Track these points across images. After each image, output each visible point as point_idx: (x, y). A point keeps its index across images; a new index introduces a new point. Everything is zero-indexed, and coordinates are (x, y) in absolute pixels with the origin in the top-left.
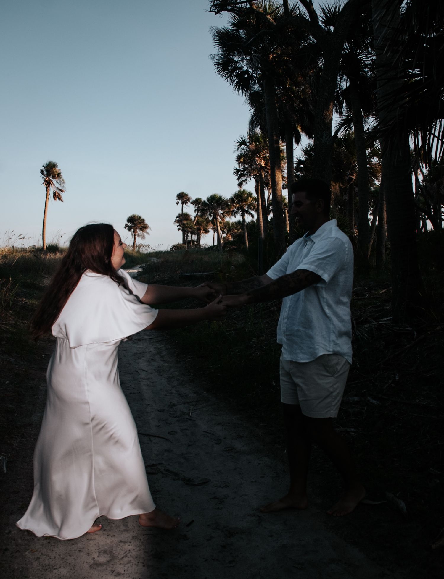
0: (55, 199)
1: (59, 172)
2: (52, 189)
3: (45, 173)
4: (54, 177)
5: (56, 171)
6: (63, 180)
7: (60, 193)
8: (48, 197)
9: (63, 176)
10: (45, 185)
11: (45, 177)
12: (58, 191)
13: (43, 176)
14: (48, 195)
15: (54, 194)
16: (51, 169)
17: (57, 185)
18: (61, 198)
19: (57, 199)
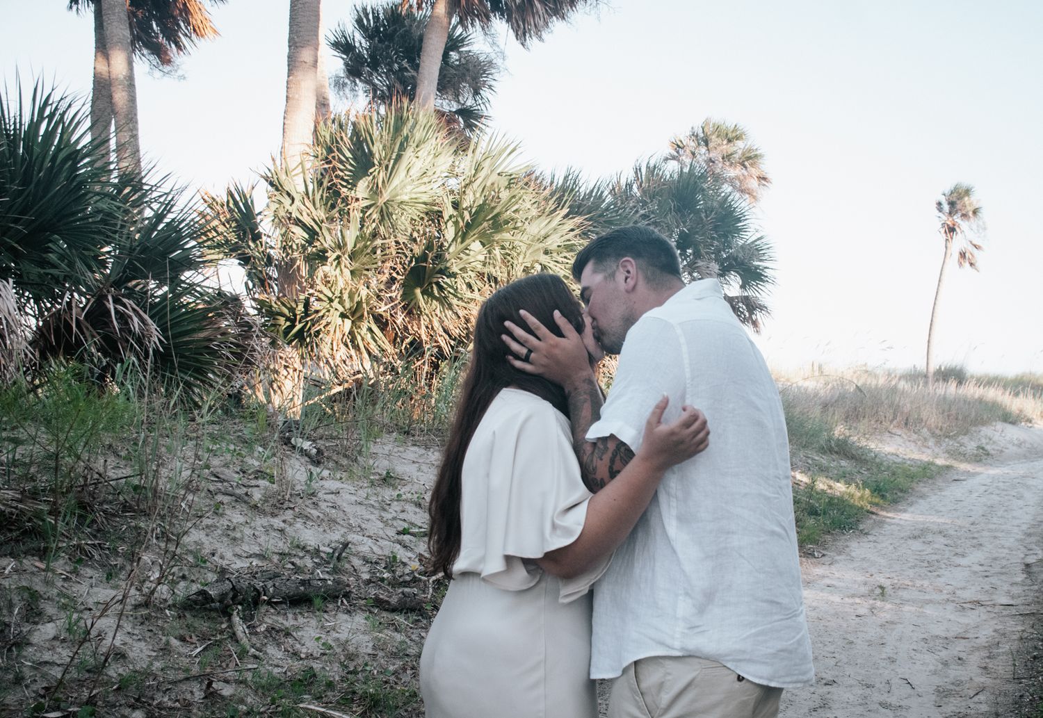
0: (960, 264)
1: (977, 207)
2: (959, 243)
3: (946, 207)
4: (964, 216)
5: (970, 204)
6: (984, 223)
7: (975, 251)
8: (947, 261)
9: (984, 214)
10: (944, 235)
11: (944, 218)
12: (971, 248)
13: (941, 214)
14: (948, 255)
15: (963, 255)
16: (958, 199)
17: (971, 236)
18: (977, 265)
19: (967, 265)
